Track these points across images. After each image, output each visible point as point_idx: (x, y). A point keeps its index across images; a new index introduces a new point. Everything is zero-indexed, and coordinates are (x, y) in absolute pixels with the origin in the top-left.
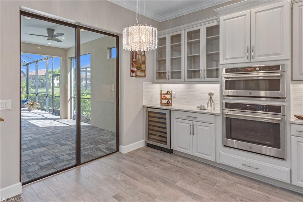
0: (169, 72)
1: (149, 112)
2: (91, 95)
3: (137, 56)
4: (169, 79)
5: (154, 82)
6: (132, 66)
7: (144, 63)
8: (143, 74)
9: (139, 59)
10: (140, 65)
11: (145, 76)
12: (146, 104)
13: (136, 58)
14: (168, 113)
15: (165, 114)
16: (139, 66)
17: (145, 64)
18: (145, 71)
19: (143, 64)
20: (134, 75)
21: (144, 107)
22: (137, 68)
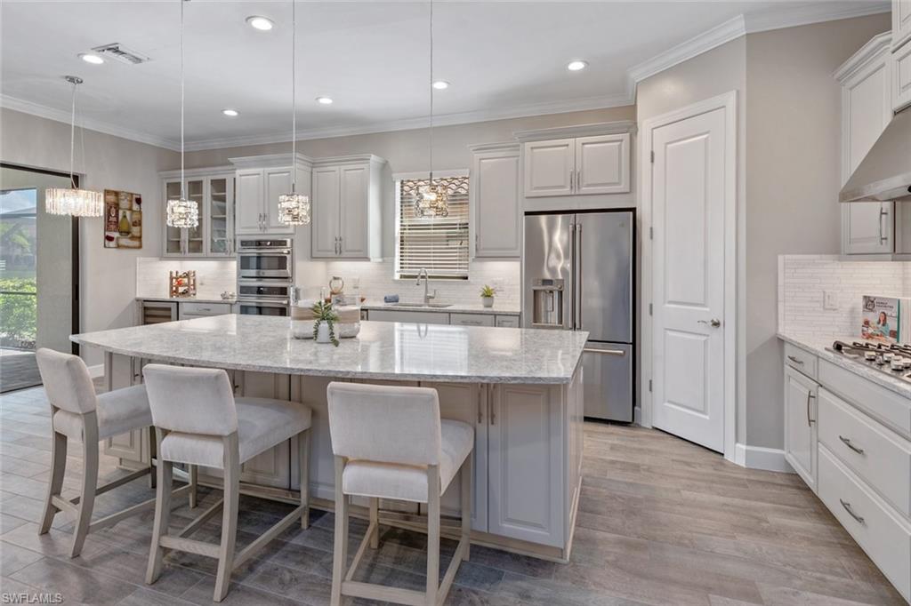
0: (185, 242)
1: (145, 308)
2: (37, 286)
3: (121, 212)
4: (185, 252)
5: (162, 258)
6: (107, 228)
7: (138, 223)
8: (136, 243)
9: (125, 217)
10: (129, 227)
11: (140, 247)
12: (142, 294)
13: (117, 216)
14: (173, 306)
15: (169, 309)
16: (124, 228)
17: (140, 225)
18: (140, 238)
19: (136, 226)
20: (112, 244)
21: (138, 300)
22: (121, 232)
